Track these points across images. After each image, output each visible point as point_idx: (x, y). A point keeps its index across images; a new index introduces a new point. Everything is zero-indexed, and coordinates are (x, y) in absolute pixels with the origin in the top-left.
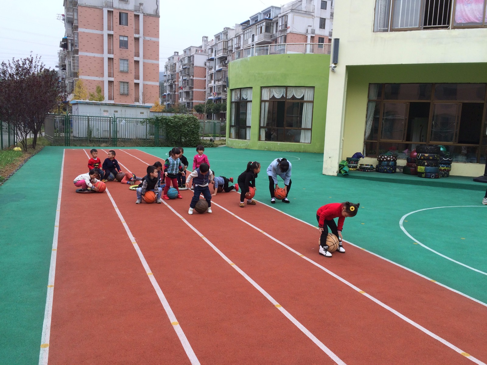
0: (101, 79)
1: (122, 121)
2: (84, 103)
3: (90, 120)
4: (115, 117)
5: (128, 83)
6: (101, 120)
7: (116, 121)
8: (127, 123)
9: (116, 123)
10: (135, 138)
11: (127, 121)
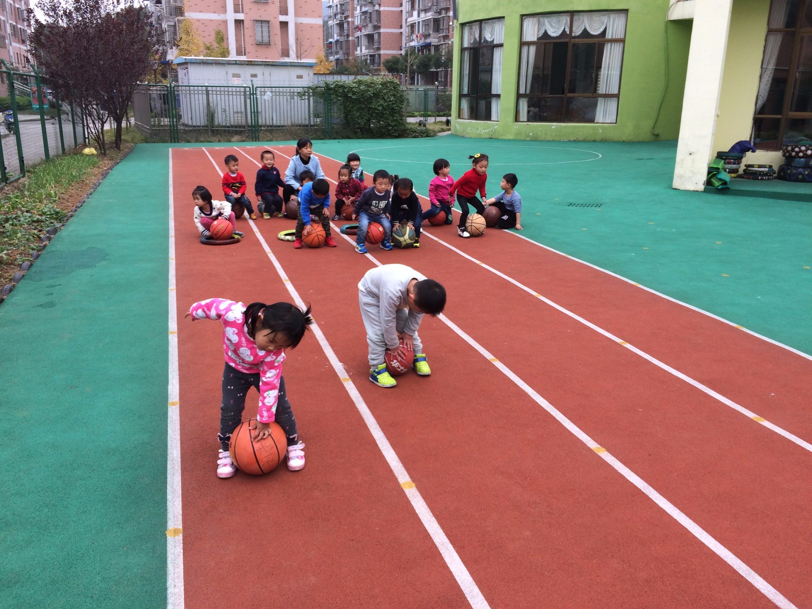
0: (221, 17)
1: (265, 92)
2: (198, 62)
3: (210, 92)
4: (253, 86)
5: (268, 22)
6: (228, 93)
7: (256, 94)
8: (274, 97)
9: (255, 97)
10: (289, 123)
11: (274, 94)
